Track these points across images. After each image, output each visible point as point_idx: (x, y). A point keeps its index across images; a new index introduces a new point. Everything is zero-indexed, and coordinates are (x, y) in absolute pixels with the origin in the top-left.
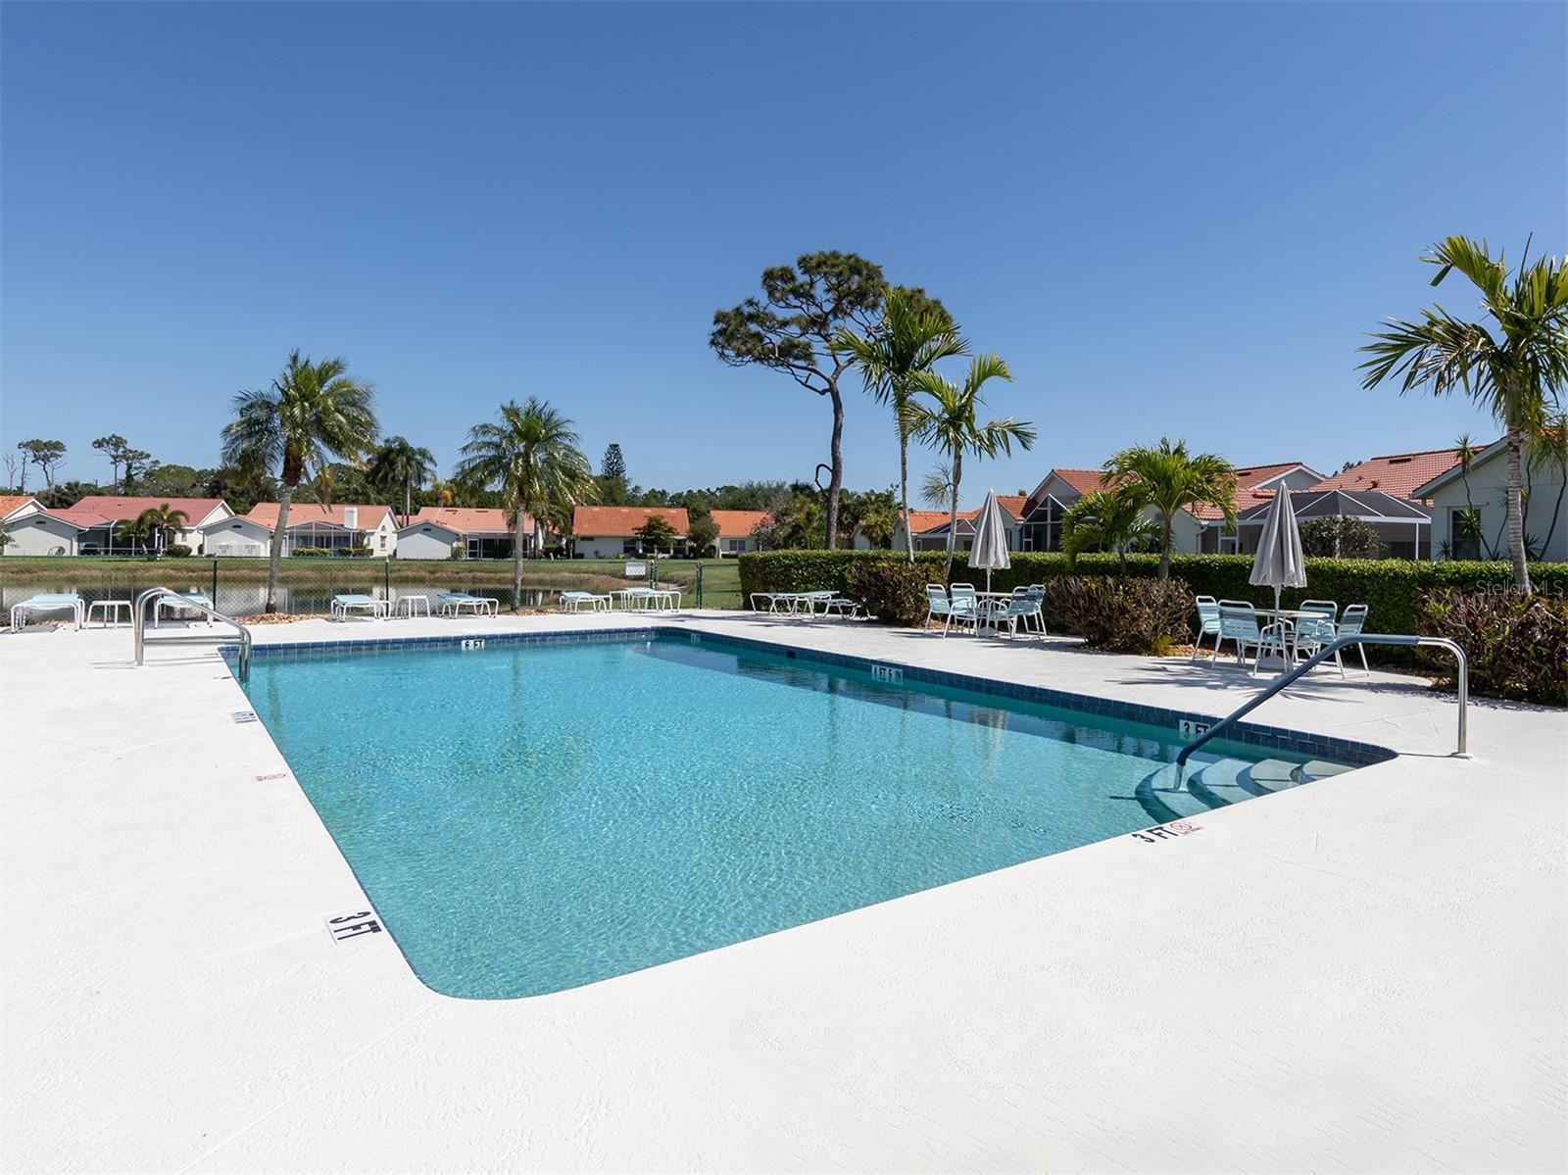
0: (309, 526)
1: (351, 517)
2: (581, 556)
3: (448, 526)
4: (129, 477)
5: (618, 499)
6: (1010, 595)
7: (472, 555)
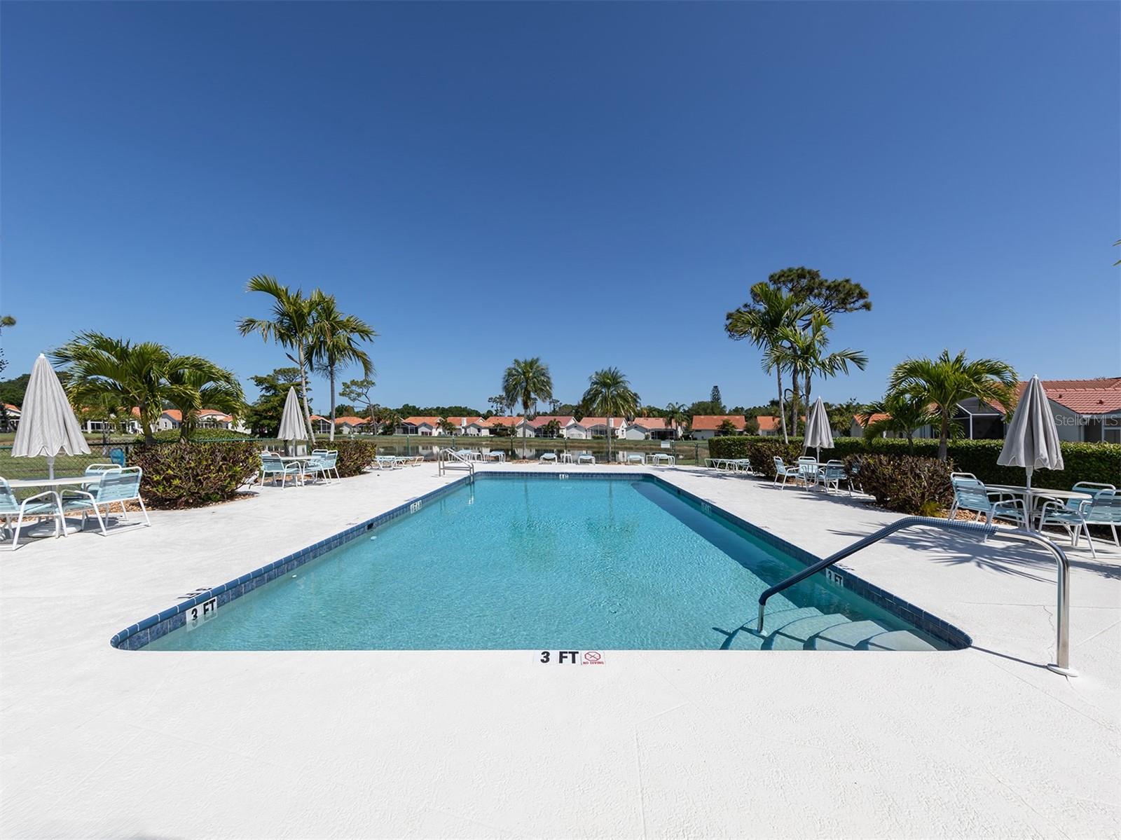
0: (597, 426)
1: (612, 422)
2: (696, 439)
3: (644, 426)
4: (554, 409)
5: (716, 412)
6: (826, 465)
7: (652, 438)
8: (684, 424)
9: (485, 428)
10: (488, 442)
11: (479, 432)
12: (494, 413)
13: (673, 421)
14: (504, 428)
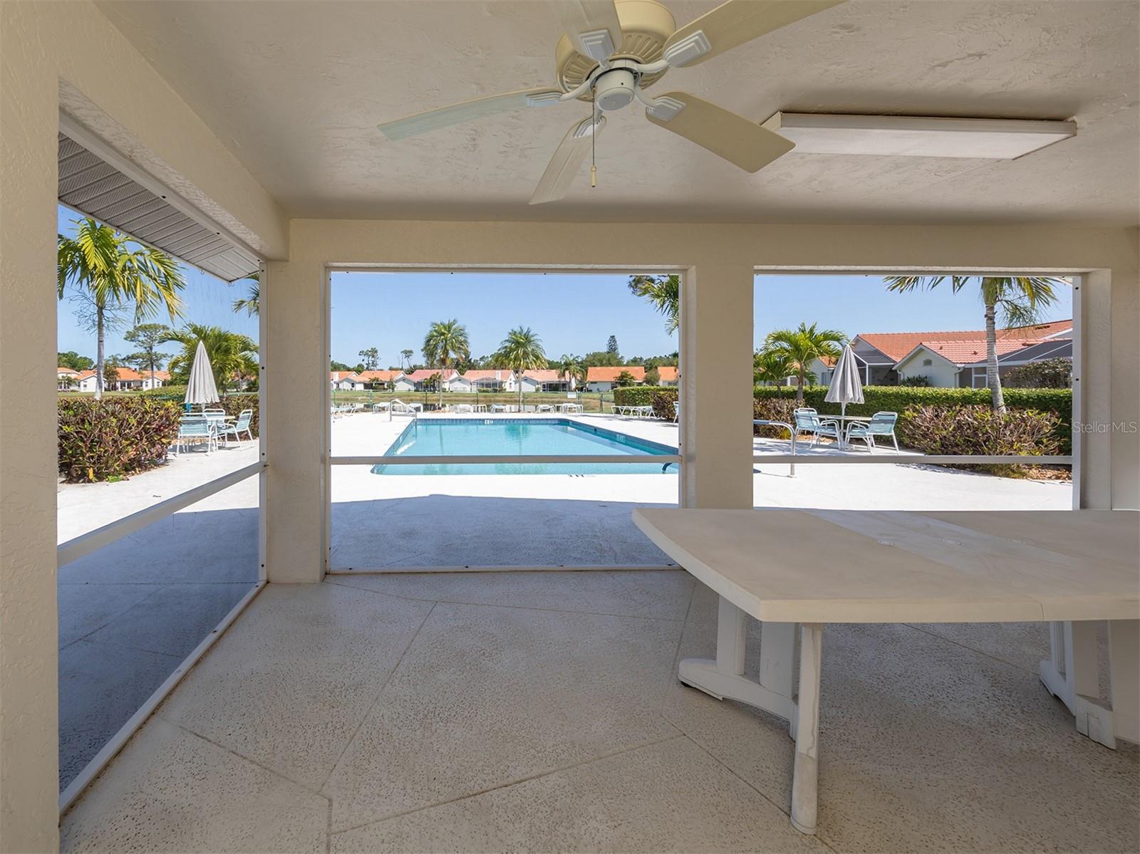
0: (483, 379)
1: (498, 375)
2: (591, 391)
3: (534, 378)
5: (612, 363)
7: (543, 390)
8: (579, 376)
9: (360, 383)
10: (365, 397)
11: (353, 387)
12: (366, 366)
13: (567, 372)
14: (380, 382)
